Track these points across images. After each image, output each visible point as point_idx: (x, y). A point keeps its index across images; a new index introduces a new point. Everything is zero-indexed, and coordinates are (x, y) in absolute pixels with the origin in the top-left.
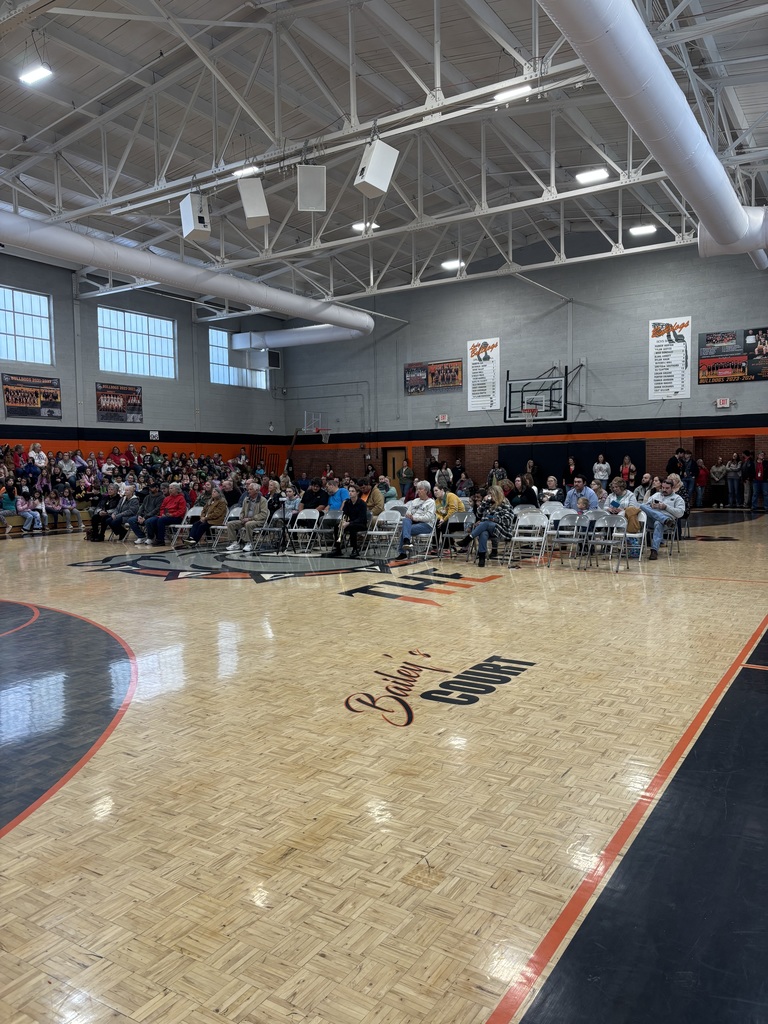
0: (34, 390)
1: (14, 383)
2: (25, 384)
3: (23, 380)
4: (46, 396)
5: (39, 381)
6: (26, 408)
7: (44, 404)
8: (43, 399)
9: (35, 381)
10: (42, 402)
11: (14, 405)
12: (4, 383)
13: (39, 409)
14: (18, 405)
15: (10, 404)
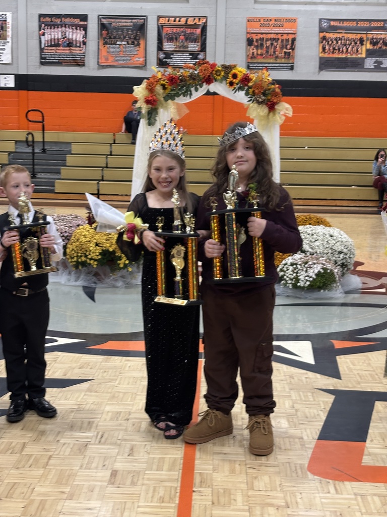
0: (359, 36)
1: (333, 29)
2: (348, 29)
3: (345, 24)
4: (374, 43)
5: (366, 25)
6: (346, 59)
7: (370, 53)
8: (369, 46)
9: (360, 24)
10: (367, 50)
11: (331, 55)
12: (322, 30)
13: (363, 59)
14: (336, 55)
15: (326, 55)
